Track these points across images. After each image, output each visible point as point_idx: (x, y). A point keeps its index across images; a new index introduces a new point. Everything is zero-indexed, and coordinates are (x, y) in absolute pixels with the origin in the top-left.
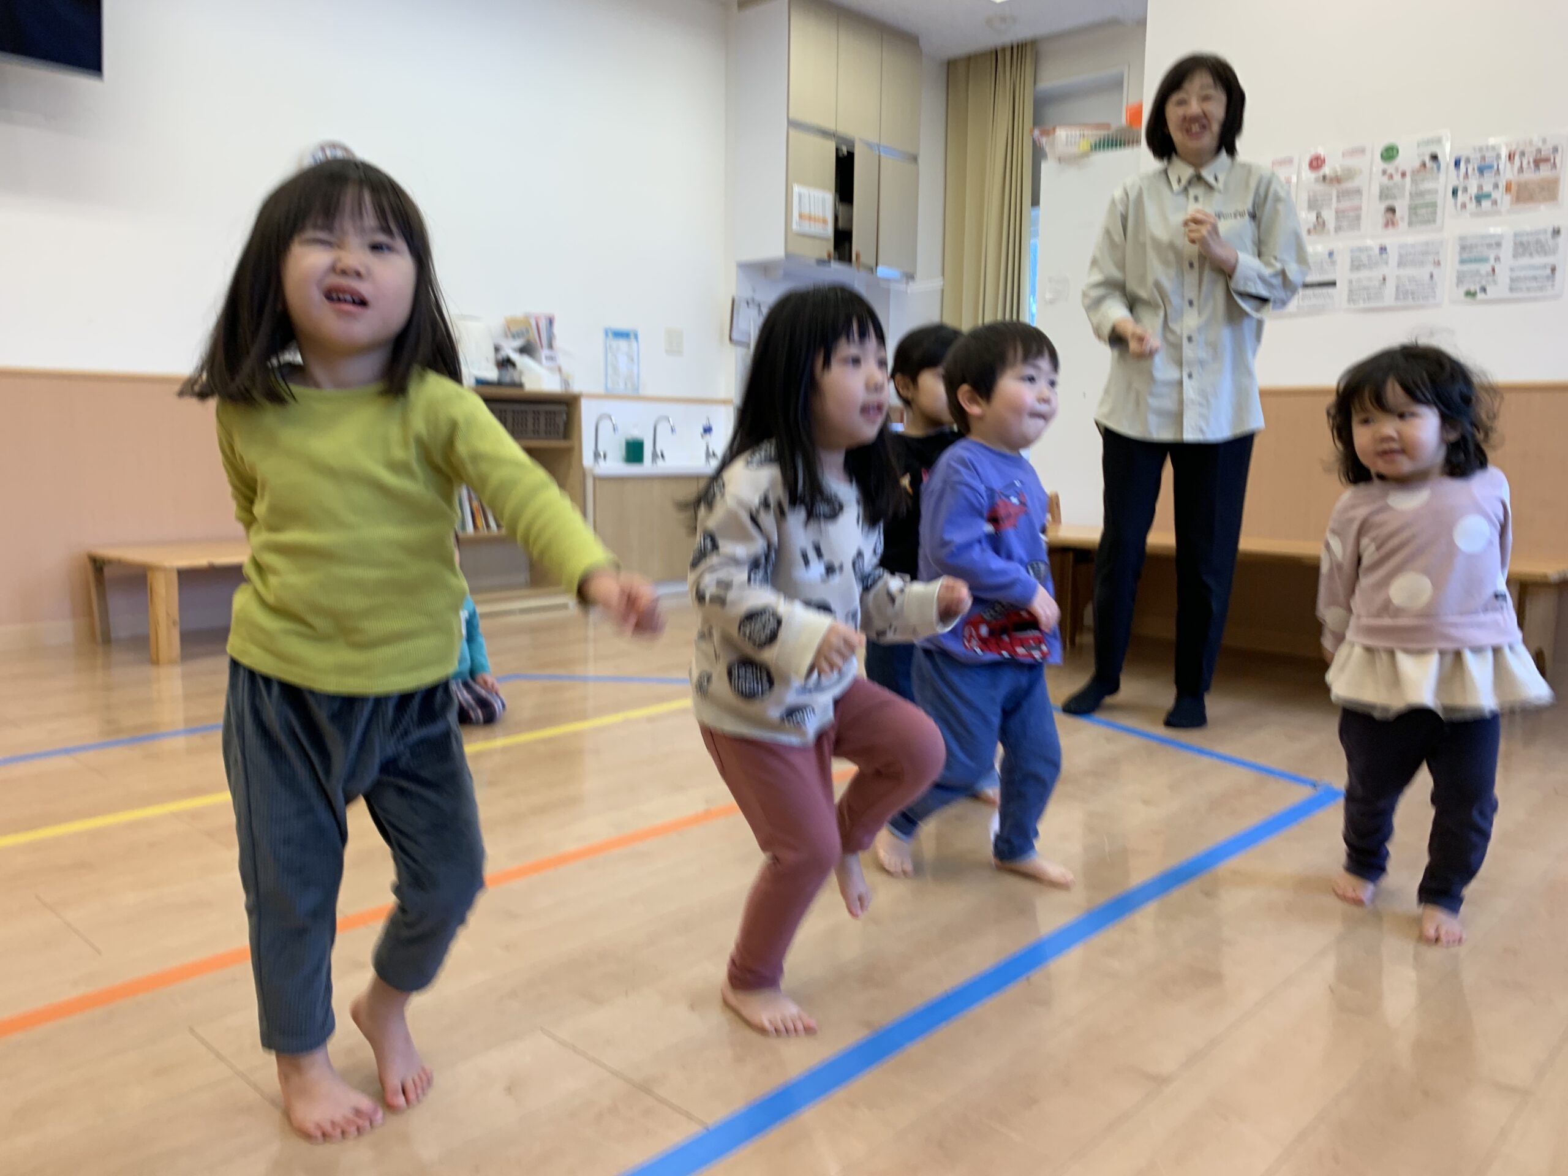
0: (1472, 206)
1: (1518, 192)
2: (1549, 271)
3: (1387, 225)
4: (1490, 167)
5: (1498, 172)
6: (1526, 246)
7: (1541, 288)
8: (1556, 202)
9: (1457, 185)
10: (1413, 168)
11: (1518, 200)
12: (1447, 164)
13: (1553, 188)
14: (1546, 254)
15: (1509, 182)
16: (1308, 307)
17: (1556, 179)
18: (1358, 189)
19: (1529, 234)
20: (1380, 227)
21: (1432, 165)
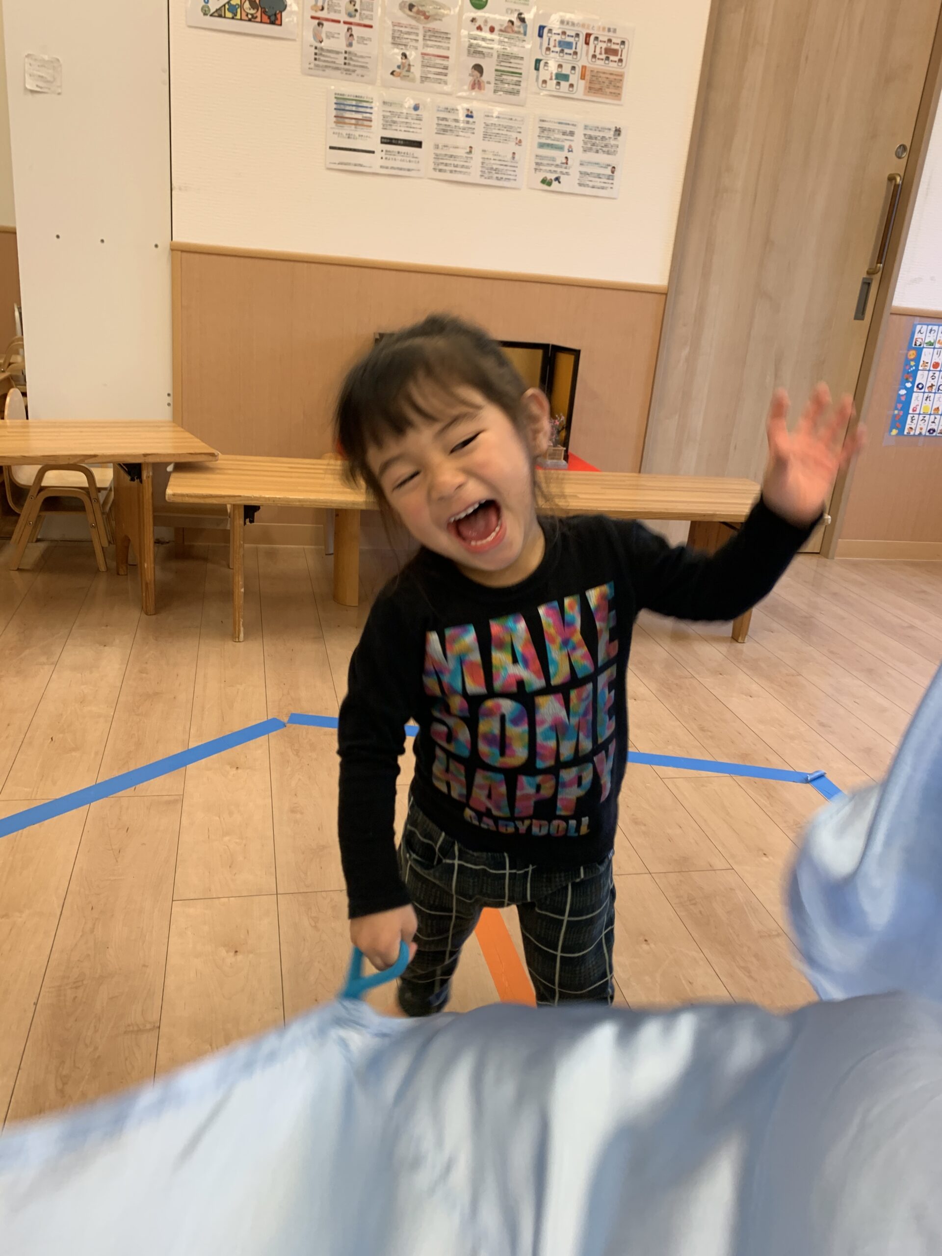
0: (552, 84)
1: (591, 82)
2: (608, 171)
3: (473, 88)
4: (569, 45)
5: (575, 53)
6: (594, 141)
7: (603, 188)
8: (620, 99)
9: (540, 57)
10: (501, 25)
11: (590, 89)
12: (533, 30)
13: (618, 84)
14: (608, 153)
15: (584, 67)
16: (392, 168)
17: (621, 75)
18: (447, 33)
19: (597, 128)
20: (466, 87)
21: (519, 27)
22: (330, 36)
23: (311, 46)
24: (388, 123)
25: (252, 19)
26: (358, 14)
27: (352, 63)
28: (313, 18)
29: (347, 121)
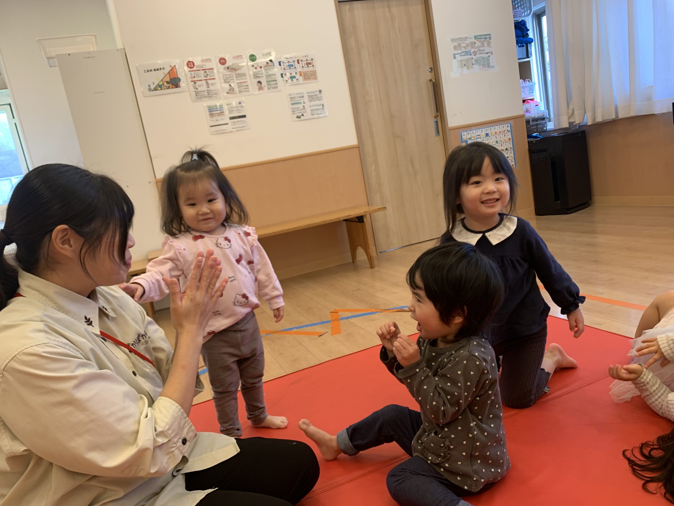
0: (290, 81)
1: (304, 76)
2: (321, 107)
3: (259, 90)
4: (292, 65)
5: (295, 68)
6: (312, 97)
7: (321, 114)
8: (317, 80)
9: (282, 72)
10: (264, 65)
11: (305, 79)
12: (276, 64)
13: (315, 74)
14: (319, 100)
15: (300, 72)
16: (237, 128)
17: (315, 71)
18: (244, 74)
19: (312, 92)
20: (257, 90)
21: (271, 64)
22: (200, 86)
23: (193, 91)
24: (231, 112)
25: (168, 88)
26: (208, 76)
27: (211, 93)
28: (192, 81)
29: (214, 115)
